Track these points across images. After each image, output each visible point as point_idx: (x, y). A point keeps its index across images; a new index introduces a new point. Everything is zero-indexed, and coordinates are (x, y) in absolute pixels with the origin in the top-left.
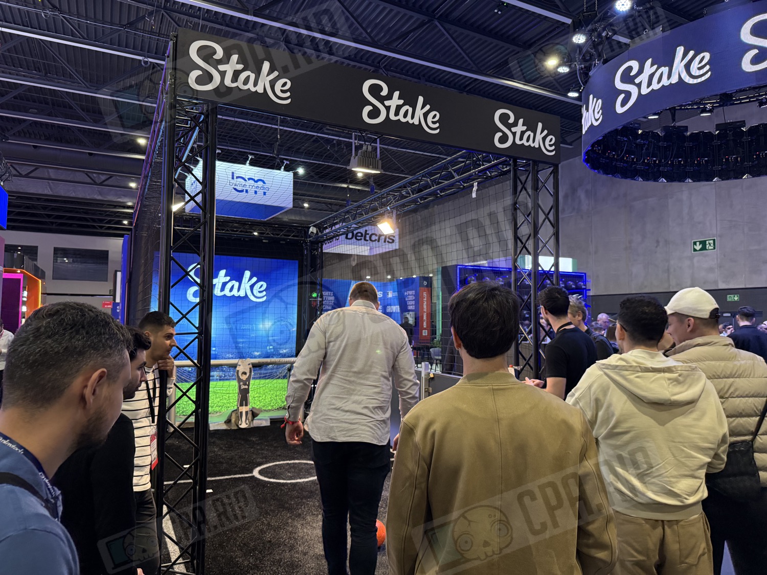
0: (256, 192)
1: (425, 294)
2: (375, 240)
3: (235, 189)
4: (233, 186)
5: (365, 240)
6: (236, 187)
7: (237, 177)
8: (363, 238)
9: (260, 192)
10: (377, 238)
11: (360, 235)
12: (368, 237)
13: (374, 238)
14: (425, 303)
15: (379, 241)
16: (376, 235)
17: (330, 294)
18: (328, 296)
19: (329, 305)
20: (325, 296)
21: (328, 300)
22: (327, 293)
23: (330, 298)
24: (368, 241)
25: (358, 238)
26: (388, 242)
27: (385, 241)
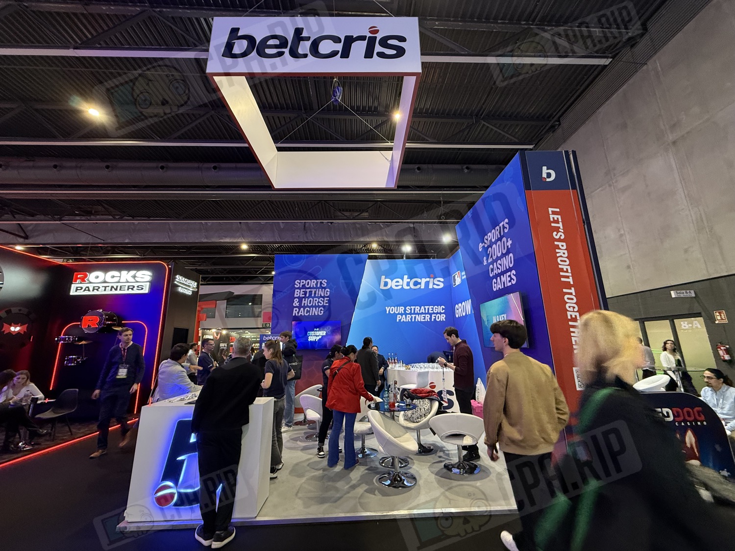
2: (333, 54)
10: (339, 47)
12: (304, 47)
13: (326, 47)
16: (336, 40)
17: (321, 283)
18: (317, 288)
19: (319, 307)
20: (310, 288)
21: (315, 297)
22: (313, 283)
23: (321, 292)
24: (305, 56)
25: (268, 51)
26: (381, 55)
27: (369, 54)
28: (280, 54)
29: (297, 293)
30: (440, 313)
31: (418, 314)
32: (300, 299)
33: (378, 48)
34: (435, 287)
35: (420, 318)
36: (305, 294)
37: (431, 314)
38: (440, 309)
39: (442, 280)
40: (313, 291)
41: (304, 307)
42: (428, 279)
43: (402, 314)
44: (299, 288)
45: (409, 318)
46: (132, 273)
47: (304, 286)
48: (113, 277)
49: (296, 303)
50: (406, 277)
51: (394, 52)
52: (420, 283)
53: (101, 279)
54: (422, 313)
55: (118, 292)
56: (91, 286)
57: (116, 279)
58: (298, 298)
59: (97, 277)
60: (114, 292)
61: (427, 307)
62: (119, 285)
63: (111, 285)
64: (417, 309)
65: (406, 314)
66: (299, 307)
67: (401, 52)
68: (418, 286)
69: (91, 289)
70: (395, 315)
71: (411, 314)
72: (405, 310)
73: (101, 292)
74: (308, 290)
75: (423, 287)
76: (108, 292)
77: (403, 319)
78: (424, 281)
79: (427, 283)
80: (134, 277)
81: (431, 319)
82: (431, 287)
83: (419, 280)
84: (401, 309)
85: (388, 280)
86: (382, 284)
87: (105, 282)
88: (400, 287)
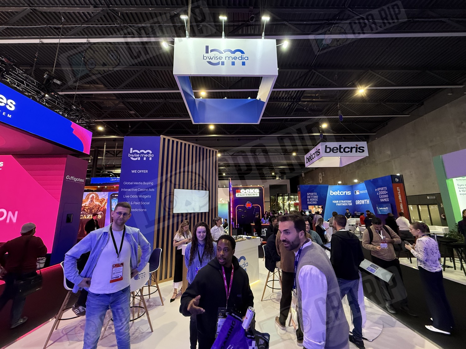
0: (233, 64)
1: (398, 189)
2: (349, 152)
3: (210, 63)
4: (208, 60)
5: (340, 152)
6: (211, 60)
7: (212, 51)
8: (338, 151)
9: (238, 62)
10: (350, 150)
11: (335, 149)
12: (342, 150)
13: (347, 150)
14: (400, 196)
15: (351, 152)
16: (349, 148)
17: (315, 194)
18: (314, 195)
19: (315, 201)
20: (312, 195)
21: (313, 198)
22: (312, 194)
23: (315, 197)
24: (342, 152)
25: (334, 151)
26: (359, 152)
27: (356, 152)
28: (337, 152)
29: (308, 197)
30: (350, 203)
31: (343, 203)
32: (309, 199)
33: (358, 150)
34: (348, 194)
35: (344, 204)
36: (310, 197)
37: (347, 203)
38: (350, 201)
39: (350, 192)
40: (313, 196)
41: (311, 201)
42: (346, 192)
43: (338, 203)
44: (308, 195)
45: (340, 204)
46: (253, 190)
47: (310, 195)
48: (248, 191)
49: (308, 200)
50: (338, 191)
51: (362, 151)
52: (343, 193)
53: (244, 192)
54: (344, 203)
55: (250, 196)
56: (242, 194)
57: (249, 192)
58: (309, 198)
59: (243, 191)
60: (249, 196)
61: (346, 201)
62: (250, 194)
63: (248, 194)
64: (343, 201)
65: (339, 203)
66: (309, 201)
67: (363, 151)
68: (343, 194)
69: (242, 195)
70: (336, 203)
71: (341, 203)
72: (339, 202)
73: (245, 196)
74: (311, 196)
75: (344, 194)
76: (247, 196)
77: (338, 205)
78: (344, 192)
79: (345, 193)
80: (254, 191)
81: (347, 204)
82: (347, 194)
83: (343, 192)
84: (338, 202)
85: (333, 192)
86: (331, 193)
87: (245, 193)
88: (337, 194)
